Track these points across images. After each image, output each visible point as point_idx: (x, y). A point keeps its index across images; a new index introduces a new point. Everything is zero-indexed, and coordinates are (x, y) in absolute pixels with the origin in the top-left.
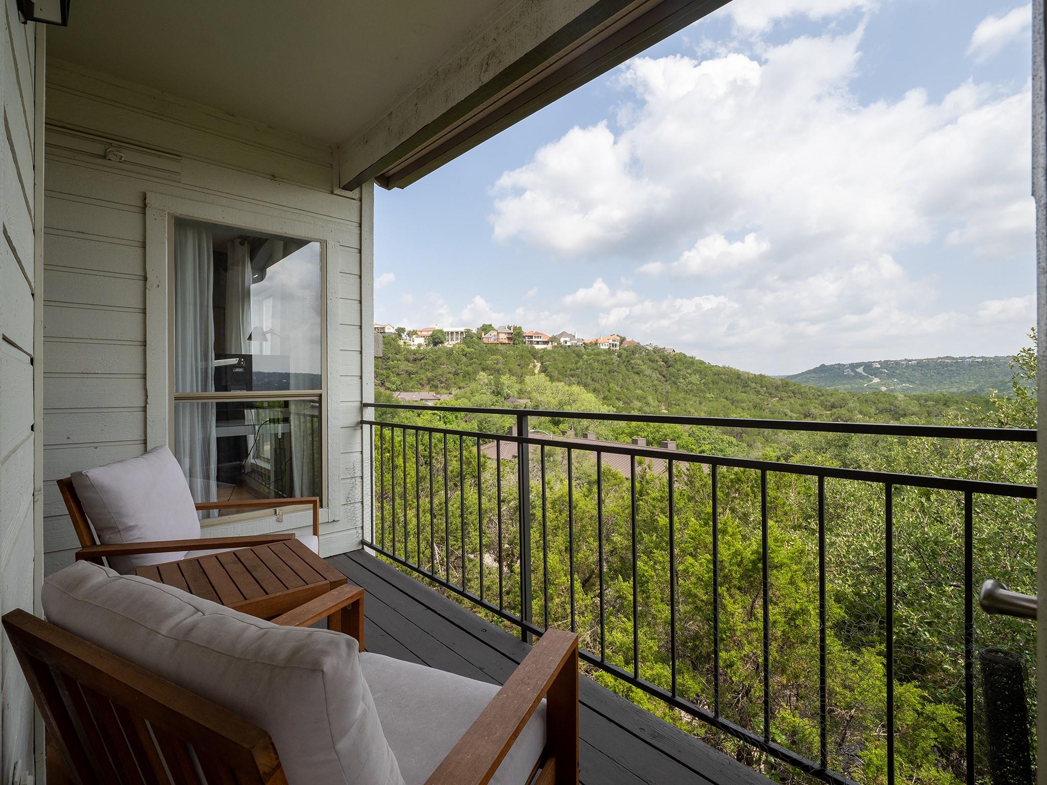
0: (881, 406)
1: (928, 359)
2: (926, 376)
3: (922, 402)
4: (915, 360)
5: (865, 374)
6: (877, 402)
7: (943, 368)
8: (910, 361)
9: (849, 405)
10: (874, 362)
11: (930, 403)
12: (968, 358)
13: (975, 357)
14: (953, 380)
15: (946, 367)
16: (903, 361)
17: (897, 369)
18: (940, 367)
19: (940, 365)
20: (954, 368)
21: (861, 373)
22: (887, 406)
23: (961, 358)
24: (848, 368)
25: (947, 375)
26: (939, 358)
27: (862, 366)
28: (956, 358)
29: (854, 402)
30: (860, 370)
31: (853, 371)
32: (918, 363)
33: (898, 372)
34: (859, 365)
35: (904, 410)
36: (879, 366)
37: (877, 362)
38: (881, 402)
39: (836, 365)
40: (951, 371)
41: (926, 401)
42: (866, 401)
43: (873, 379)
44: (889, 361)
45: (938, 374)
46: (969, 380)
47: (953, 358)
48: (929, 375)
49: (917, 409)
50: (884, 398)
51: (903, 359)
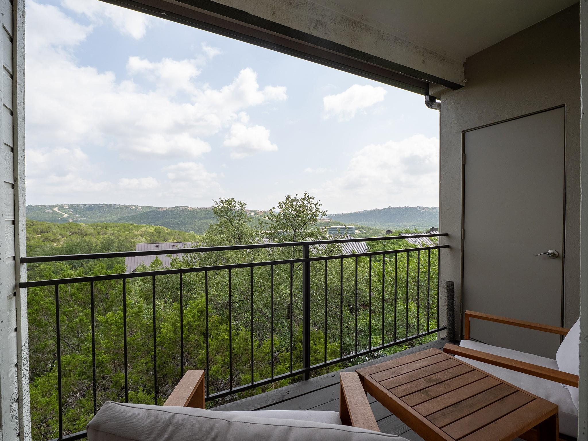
0: (73, 230)
1: (94, 205)
2: (93, 213)
3: (95, 227)
4: (88, 205)
5: (59, 212)
6: (70, 228)
7: (102, 210)
8: (85, 205)
9: (53, 231)
10: (65, 205)
11: (99, 228)
12: (113, 205)
13: (116, 205)
14: (106, 216)
15: (103, 209)
16: (81, 205)
17: (78, 210)
18: (100, 209)
19: (101, 208)
20: (107, 210)
21: (56, 211)
22: (77, 230)
23: (110, 205)
24: (48, 208)
25: (103, 213)
26: (100, 204)
27: (57, 207)
28: (108, 205)
29: (56, 228)
30: (56, 209)
31: (51, 209)
32: (89, 207)
33: (78, 211)
34: (55, 206)
35: (86, 232)
36: (68, 207)
37: (66, 205)
38: (72, 228)
39: (39, 205)
40: (105, 211)
41: (97, 226)
42: (64, 228)
43: (64, 215)
44: (74, 205)
45: (100, 212)
46: (114, 216)
47: (106, 205)
48: (95, 213)
49: (93, 231)
50: (74, 226)
51: (82, 204)
